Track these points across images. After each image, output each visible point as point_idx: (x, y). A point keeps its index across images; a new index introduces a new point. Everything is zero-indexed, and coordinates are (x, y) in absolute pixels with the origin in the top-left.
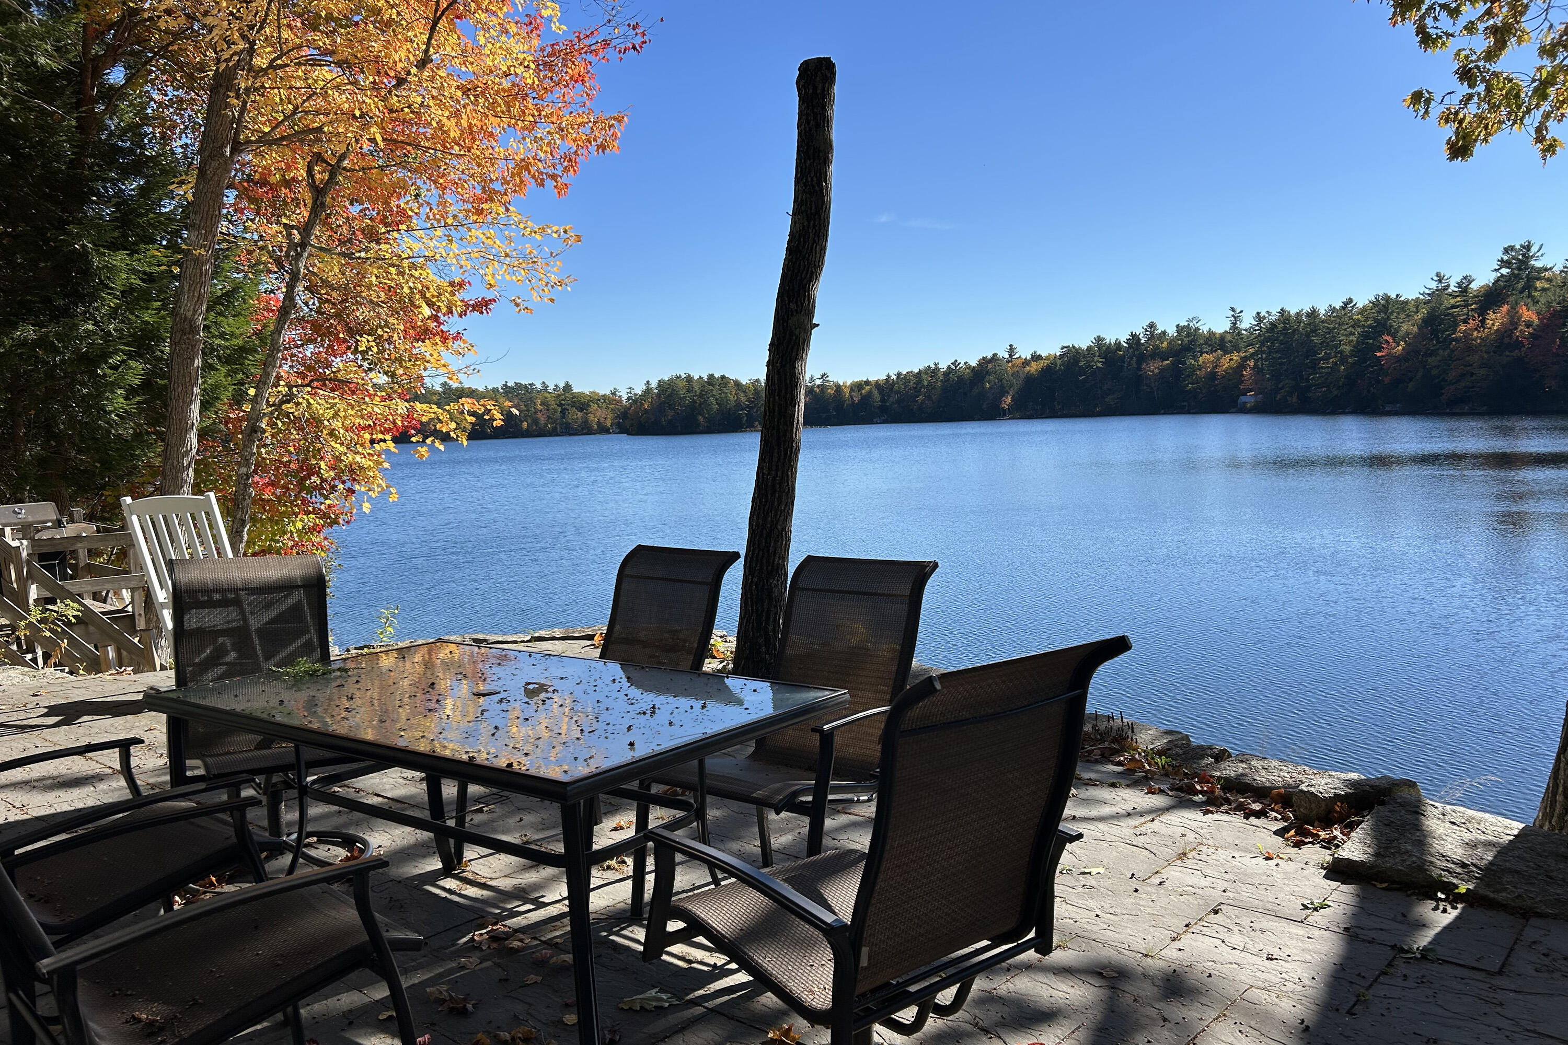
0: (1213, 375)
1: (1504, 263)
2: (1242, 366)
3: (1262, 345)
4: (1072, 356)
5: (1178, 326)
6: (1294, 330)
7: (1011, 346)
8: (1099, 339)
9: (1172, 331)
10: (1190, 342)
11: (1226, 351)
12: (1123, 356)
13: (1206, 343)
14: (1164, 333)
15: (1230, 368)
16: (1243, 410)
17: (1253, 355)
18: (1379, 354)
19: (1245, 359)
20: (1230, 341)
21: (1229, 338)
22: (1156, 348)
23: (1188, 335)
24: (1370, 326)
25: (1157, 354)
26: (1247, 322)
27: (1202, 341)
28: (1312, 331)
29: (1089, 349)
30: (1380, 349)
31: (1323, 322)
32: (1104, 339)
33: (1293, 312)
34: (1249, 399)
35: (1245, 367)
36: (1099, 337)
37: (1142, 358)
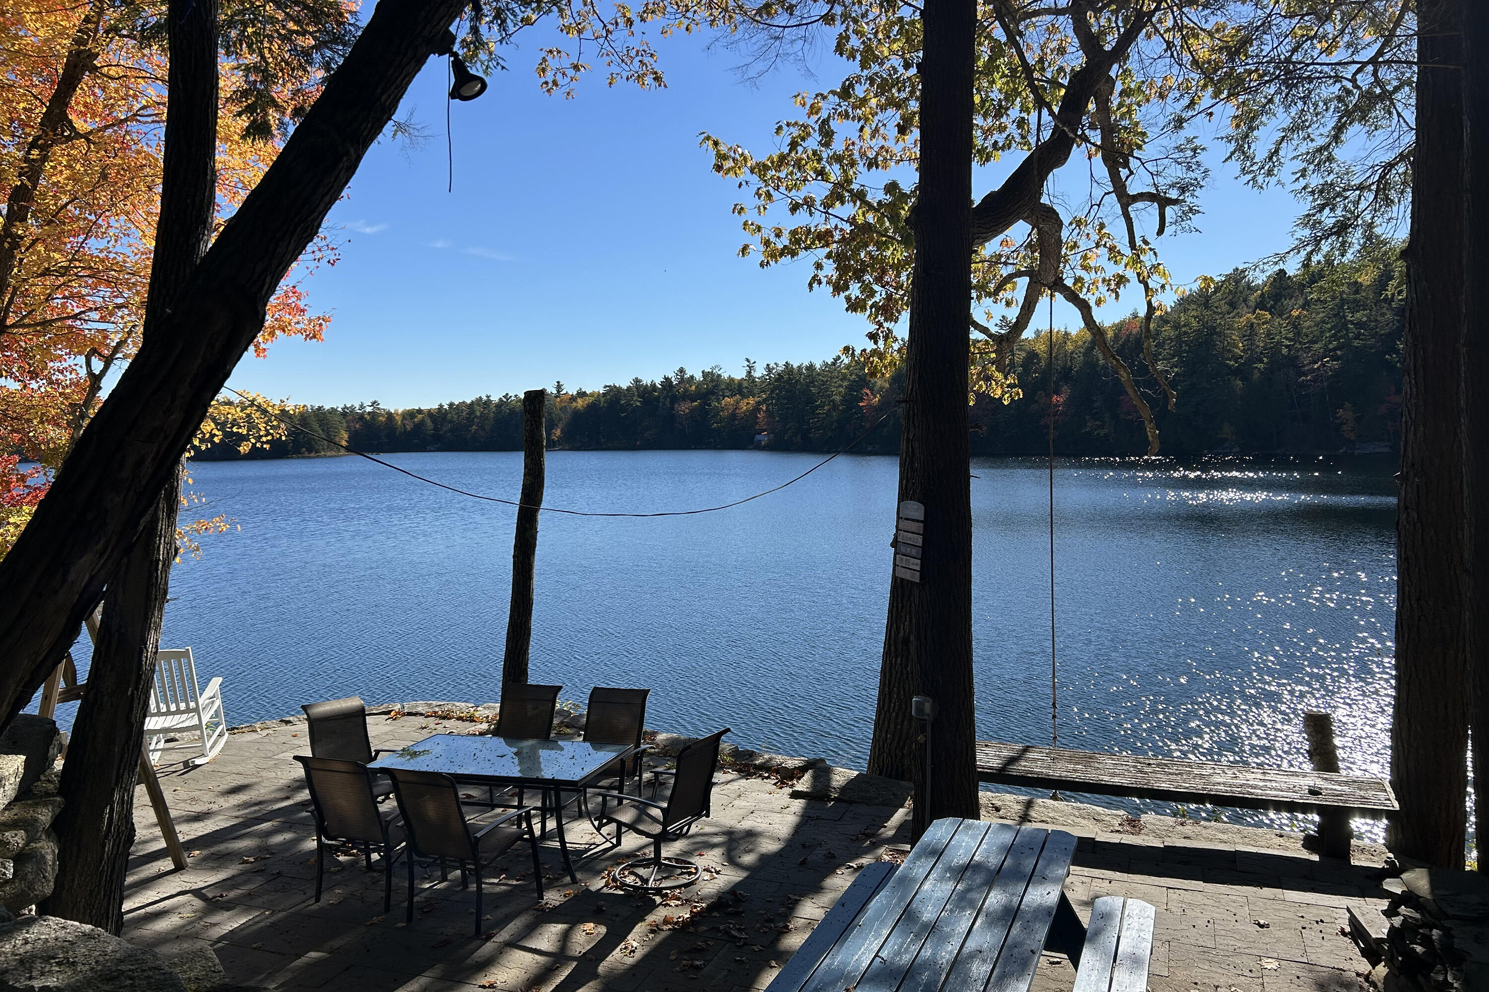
0: (733, 416)
2: (756, 409)
3: (772, 392)
4: (614, 394)
5: (703, 372)
6: (797, 381)
7: (558, 382)
8: (637, 381)
9: (699, 377)
10: (714, 387)
11: (744, 396)
12: (658, 397)
13: (727, 389)
14: (692, 377)
15: (747, 410)
16: (758, 447)
17: (765, 401)
18: (861, 404)
19: (759, 403)
20: (746, 388)
21: (745, 384)
22: (686, 390)
23: (712, 381)
24: (855, 381)
25: (687, 396)
26: (759, 372)
27: (723, 387)
28: (810, 383)
29: (629, 388)
30: (862, 400)
31: (819, 374)
32: (640, 381)
33: (795, 366)
34: (764, 438)
35: (759, 410)
36: (637, 378)
37: (674, 399)
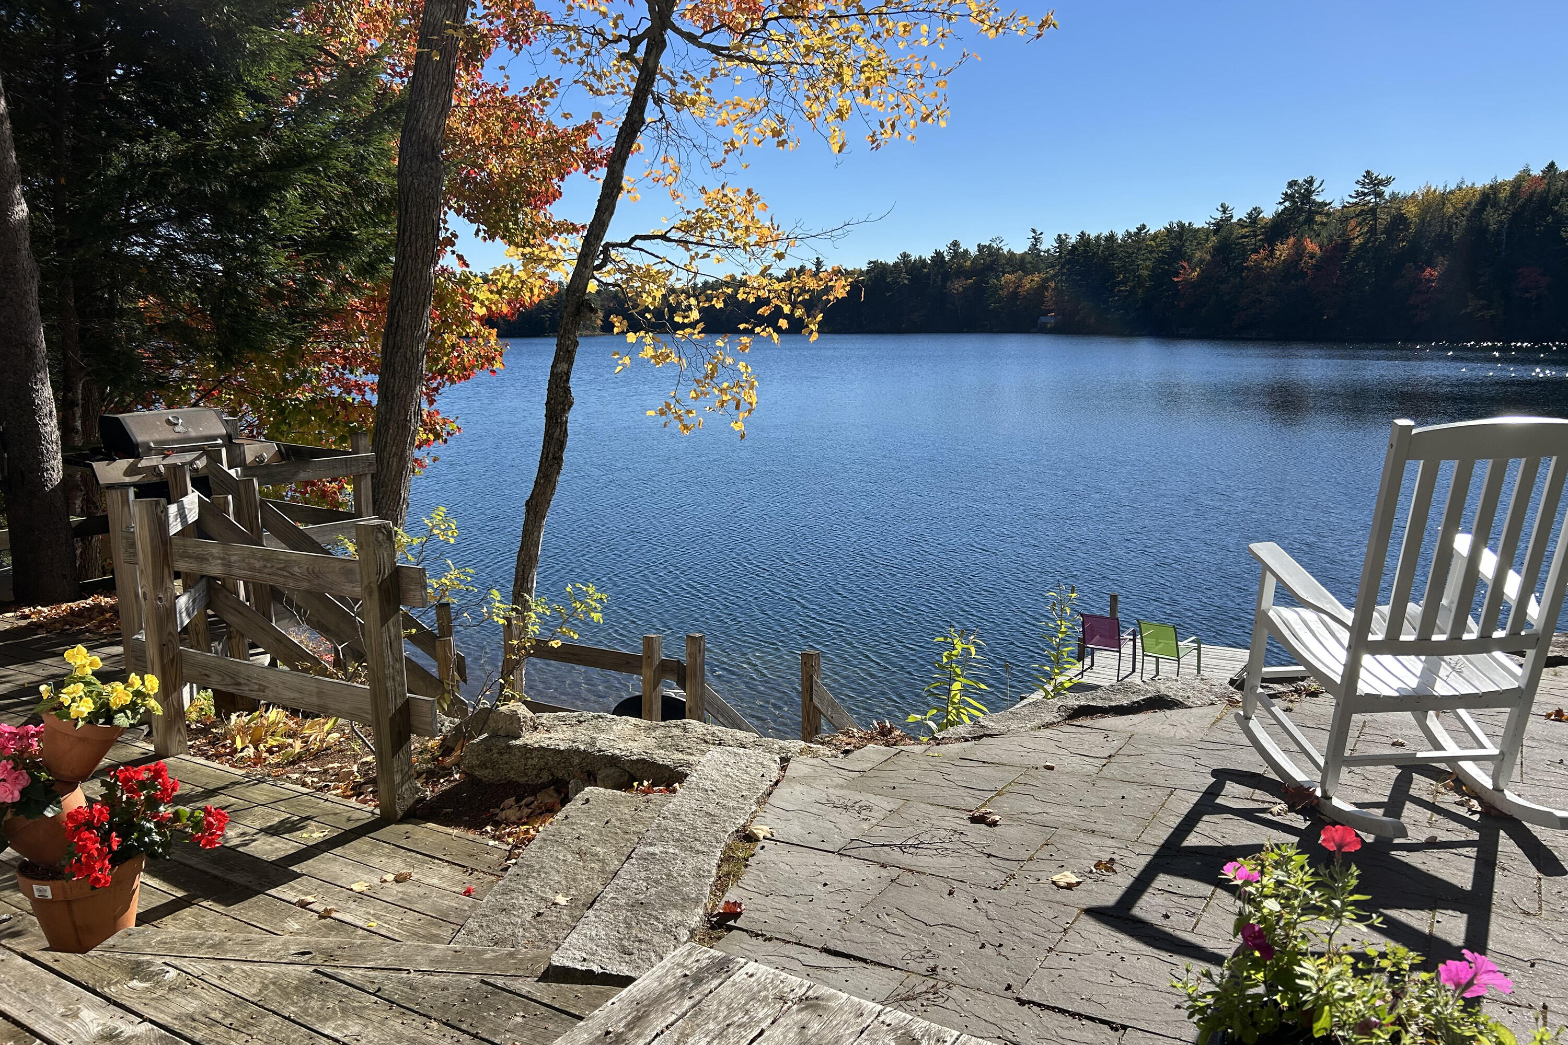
0: (1014, 295)
1: (1287, 197)
2: (1043, 286)
3: (1063, 266)
4: (878, 270)
5: (979, 245)
6: (1094, 253)
7: (818, 259)
8: (905, 256)
9: (973, 251)
10: (993, 262)
11: (1026, 273)
12: (929, 274)
13: (1008, 264)
14: (966, 251)
15: (1031, 288)
16: (1044, 330)
17: (1054, 276)
18: (1176, 279)
19: (1045, 280)
20: (1030, 263)
21: (1029, 258)
22: (960, 266)
23: (990, 254)
24: (1164, 252)
25: (961, 272)
26: (1048, 244)
27: (1004, 261)
28: (1110, 255)
29: (896, 265)
30: (1177, 274)
31: (1120, 246)
32: (909, 256)
33: (1092, 236)
34: (1050, 319)
35: (1047, 289)
36: (905, 253)
37: (946, 277)
